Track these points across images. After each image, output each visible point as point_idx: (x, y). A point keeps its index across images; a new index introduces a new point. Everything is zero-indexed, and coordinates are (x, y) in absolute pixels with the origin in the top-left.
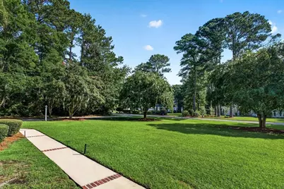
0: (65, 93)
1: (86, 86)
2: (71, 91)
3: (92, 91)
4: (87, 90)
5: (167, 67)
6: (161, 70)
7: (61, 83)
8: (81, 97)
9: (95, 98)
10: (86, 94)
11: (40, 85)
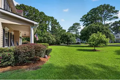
0: (47, 40)
1: (51, 38)
2: (48, 39)
3: (52, 39)
4: (51, 39)
5: (79, 27)
6: (77, 28)
7: (46, 38)
8: (50, 40)
9: (53, 40)
10: (51, 40)
11: (42, 39)
